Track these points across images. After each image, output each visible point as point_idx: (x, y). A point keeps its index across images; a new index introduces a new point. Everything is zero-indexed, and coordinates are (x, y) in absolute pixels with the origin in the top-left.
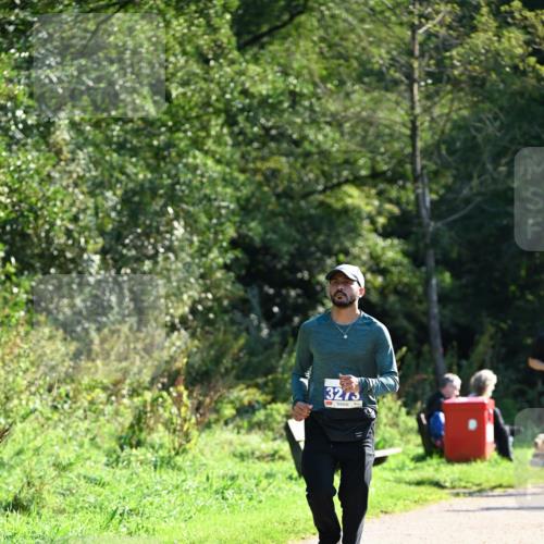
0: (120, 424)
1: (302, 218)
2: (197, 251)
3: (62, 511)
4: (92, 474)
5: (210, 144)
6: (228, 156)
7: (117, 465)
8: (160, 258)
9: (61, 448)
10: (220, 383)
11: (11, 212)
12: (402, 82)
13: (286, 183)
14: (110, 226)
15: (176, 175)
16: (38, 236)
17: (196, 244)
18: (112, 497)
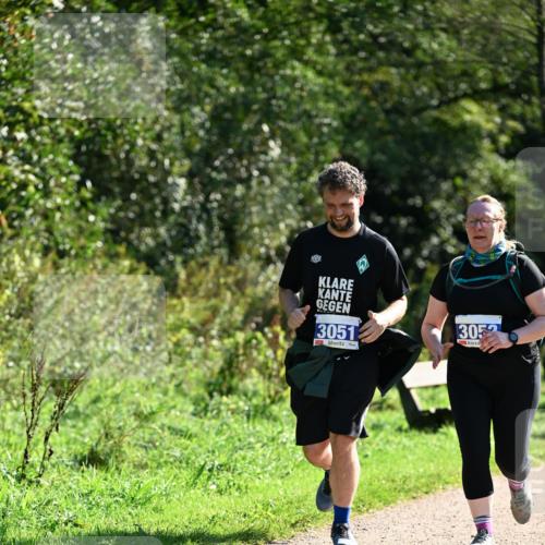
0: (209, 368)
1: (414, 138)
2: (295, 174)
3: (144, 466)
4: (178, 424)
5: (310, 54)
6: (330, 67)
7: (205, 414)
8: (254, 183)
9: (142, 395)
11: (87, 131)
13: (396, 97)
14: (198, 147)
15: (272, 89)
16: (117, 157)
17: (294, 166)
18: (200, 450)
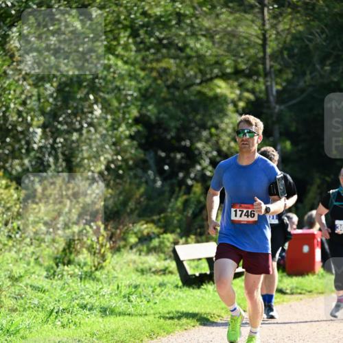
0: (56, 248)
1: (185, 103)
2: (110, 126)
3: (15, 310)
4: (36, 284)
6: (132, 59)
7: (54, 277)
8: (84, 131)
9: (14, 265)
10: (127, 219)
12: (256, 6)
13: (173, 78)
14: (49, 109)
17: (110, 121)
18: (51, 300)
